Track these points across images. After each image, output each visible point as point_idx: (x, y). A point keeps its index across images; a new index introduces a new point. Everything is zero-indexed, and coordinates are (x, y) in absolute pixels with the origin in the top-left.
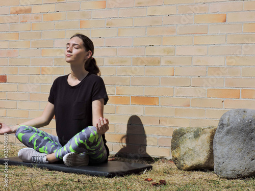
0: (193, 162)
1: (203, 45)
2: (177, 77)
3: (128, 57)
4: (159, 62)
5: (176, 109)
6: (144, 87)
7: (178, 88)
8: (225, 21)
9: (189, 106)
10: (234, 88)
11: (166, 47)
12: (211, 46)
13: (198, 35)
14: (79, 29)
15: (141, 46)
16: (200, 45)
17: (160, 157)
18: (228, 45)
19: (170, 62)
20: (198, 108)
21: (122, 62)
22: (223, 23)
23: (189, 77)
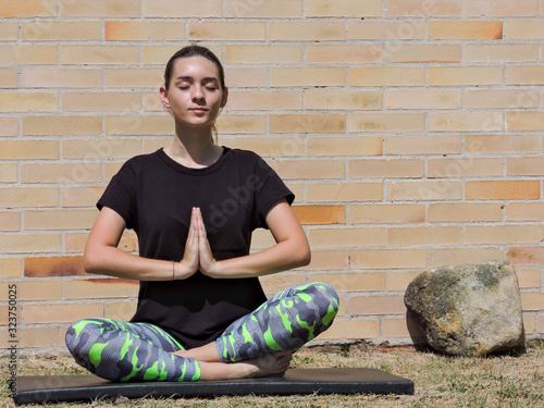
0: (497, 337)
1: (450, 86)
2: (389, 158)
3: (257, 113)
4: (342, 125)
5: (390, 230)
6: (306, 182)
7: (394, 182)
8: (500, 37)
9: (422, 220)
10: (527, 179)
11: (359, 90)
12: (471, 89)
13: (439, 65)
14: (105, 43)
15: (292, 88)
16: (444, 87)
17: (353, 341)
18: (511, 88)
19: (370, 125)
20: (445, 225)
21: (239, 125)
22: (496, 41)
23: (422, 158)
